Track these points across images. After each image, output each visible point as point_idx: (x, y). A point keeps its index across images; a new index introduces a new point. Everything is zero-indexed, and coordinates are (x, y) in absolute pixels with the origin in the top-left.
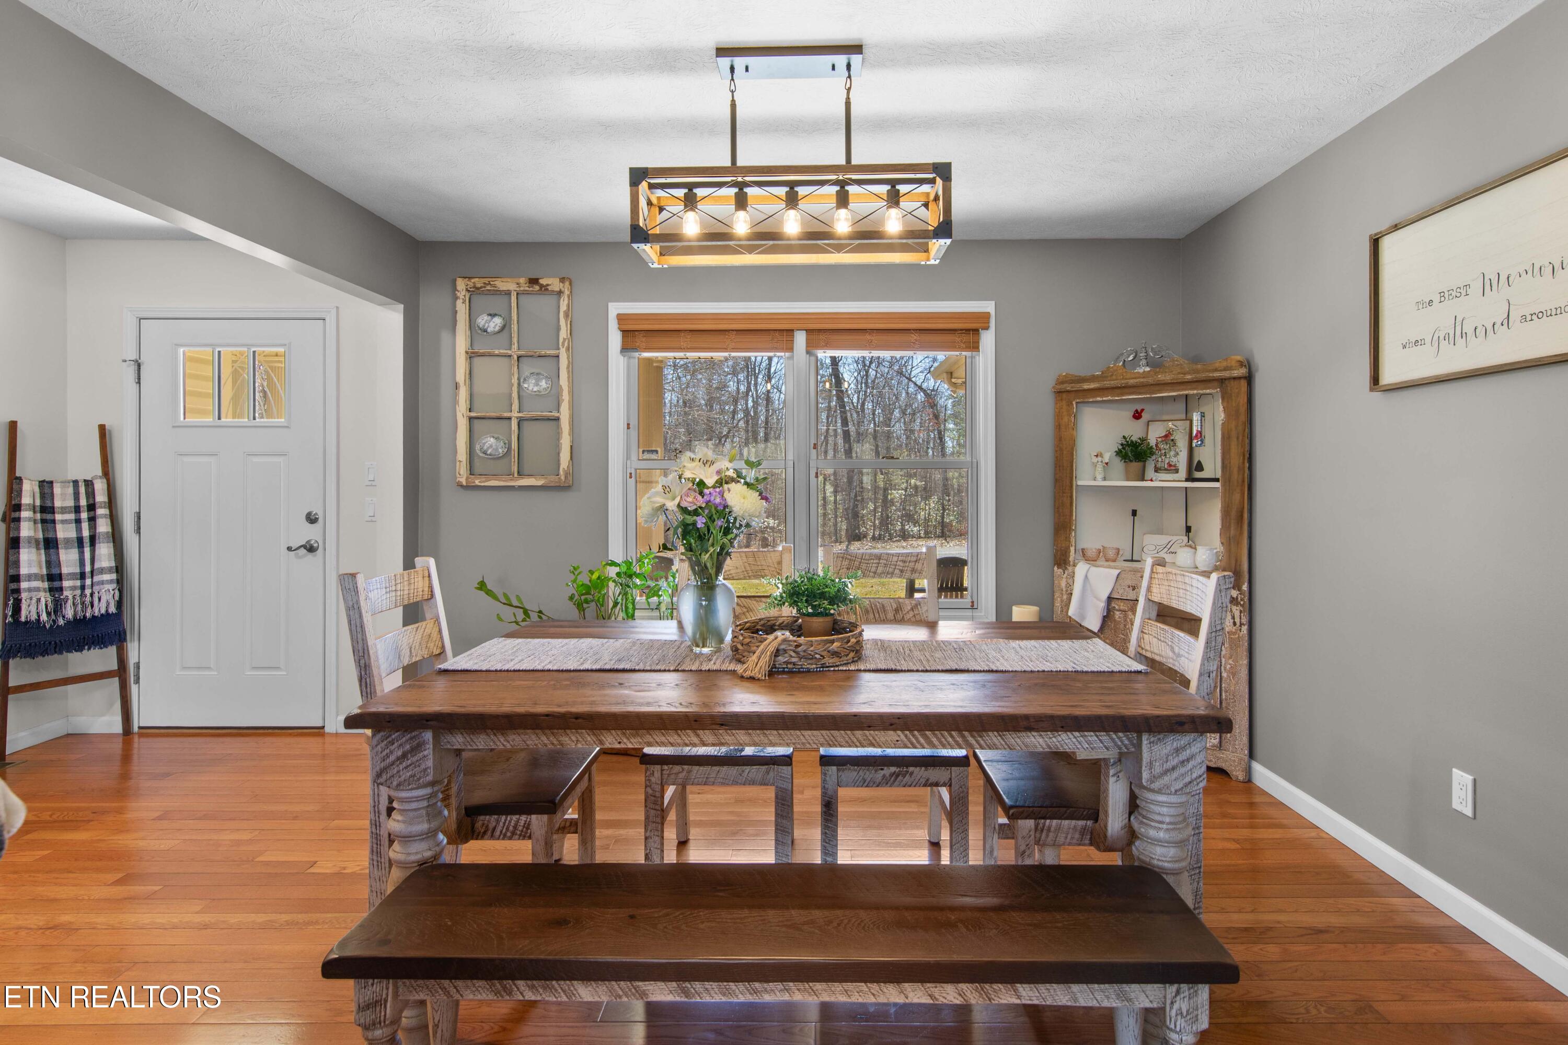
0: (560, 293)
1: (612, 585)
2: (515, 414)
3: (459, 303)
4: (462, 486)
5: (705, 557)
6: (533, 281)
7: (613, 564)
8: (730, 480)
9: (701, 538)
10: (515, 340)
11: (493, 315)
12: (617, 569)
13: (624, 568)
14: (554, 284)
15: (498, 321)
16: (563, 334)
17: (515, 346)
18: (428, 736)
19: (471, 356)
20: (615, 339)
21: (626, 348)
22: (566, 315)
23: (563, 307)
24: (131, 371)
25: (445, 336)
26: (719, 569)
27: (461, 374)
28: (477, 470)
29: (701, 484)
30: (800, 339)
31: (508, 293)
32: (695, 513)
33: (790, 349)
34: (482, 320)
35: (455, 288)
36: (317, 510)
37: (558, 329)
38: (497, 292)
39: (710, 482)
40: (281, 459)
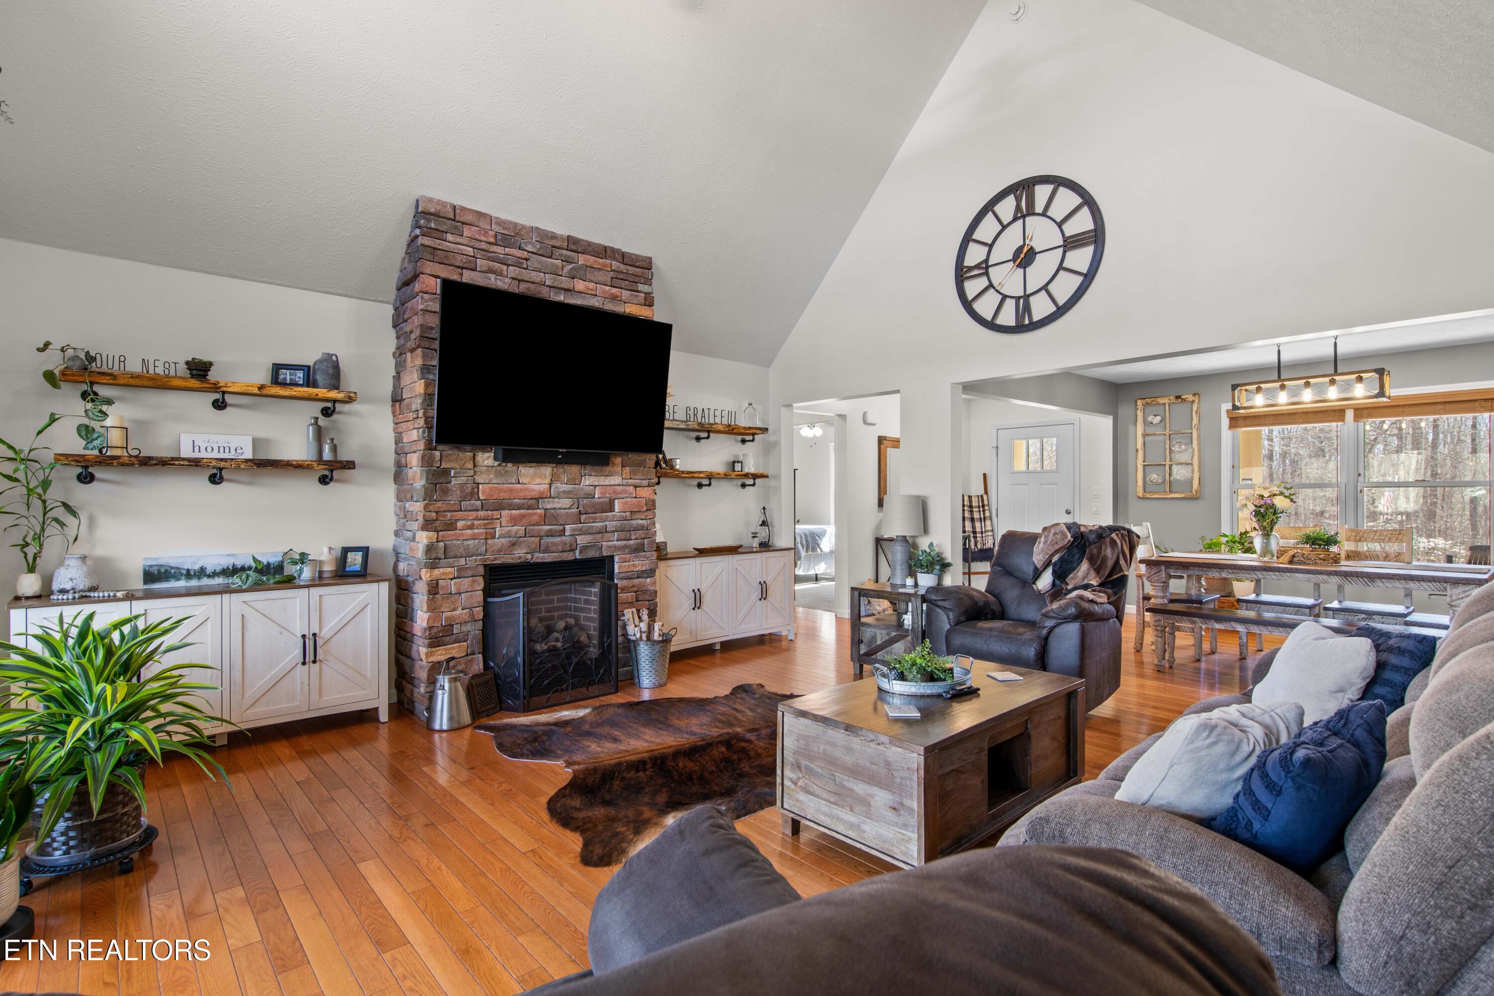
0: (1193, 401)
1: (1223, 546)
2: (1168, 463)
3: (1138, 411)
4: (1139, 497)
5: (1265, 524)
6: (1178, 397)
7: (1225, 536)
8: (1275, 495)
9: (1263, 516)
10: (1168, 427)
11: (1156, 416)
12: (1226, 539)
13: (1230, 538)
14: (1190, 398)
15: (1159, 418)
16: (1195, 422)
17: (1168, 430)
18: (1163, 568)
19: (1145, 435)
20: (1225, 422)
21: (1232, 426)
22: (1197, 412)
23: (1195, 408)
24: (994, 451)
25: (1131, 427)
26: (1271, 530)
27: (1139, 445)
28: (1147, 490)
29: (1262, 496)
30: (1350, 414)
31: (1165, 404)
32: (1260, 507)
33: (1343, 420)
34: (1150, 418)
35: (1136, 405)
36: (1070, 508)
37: (1192, 419)
38: (1159, 404)
39: (1266, 495)
40: (1055, 486)
